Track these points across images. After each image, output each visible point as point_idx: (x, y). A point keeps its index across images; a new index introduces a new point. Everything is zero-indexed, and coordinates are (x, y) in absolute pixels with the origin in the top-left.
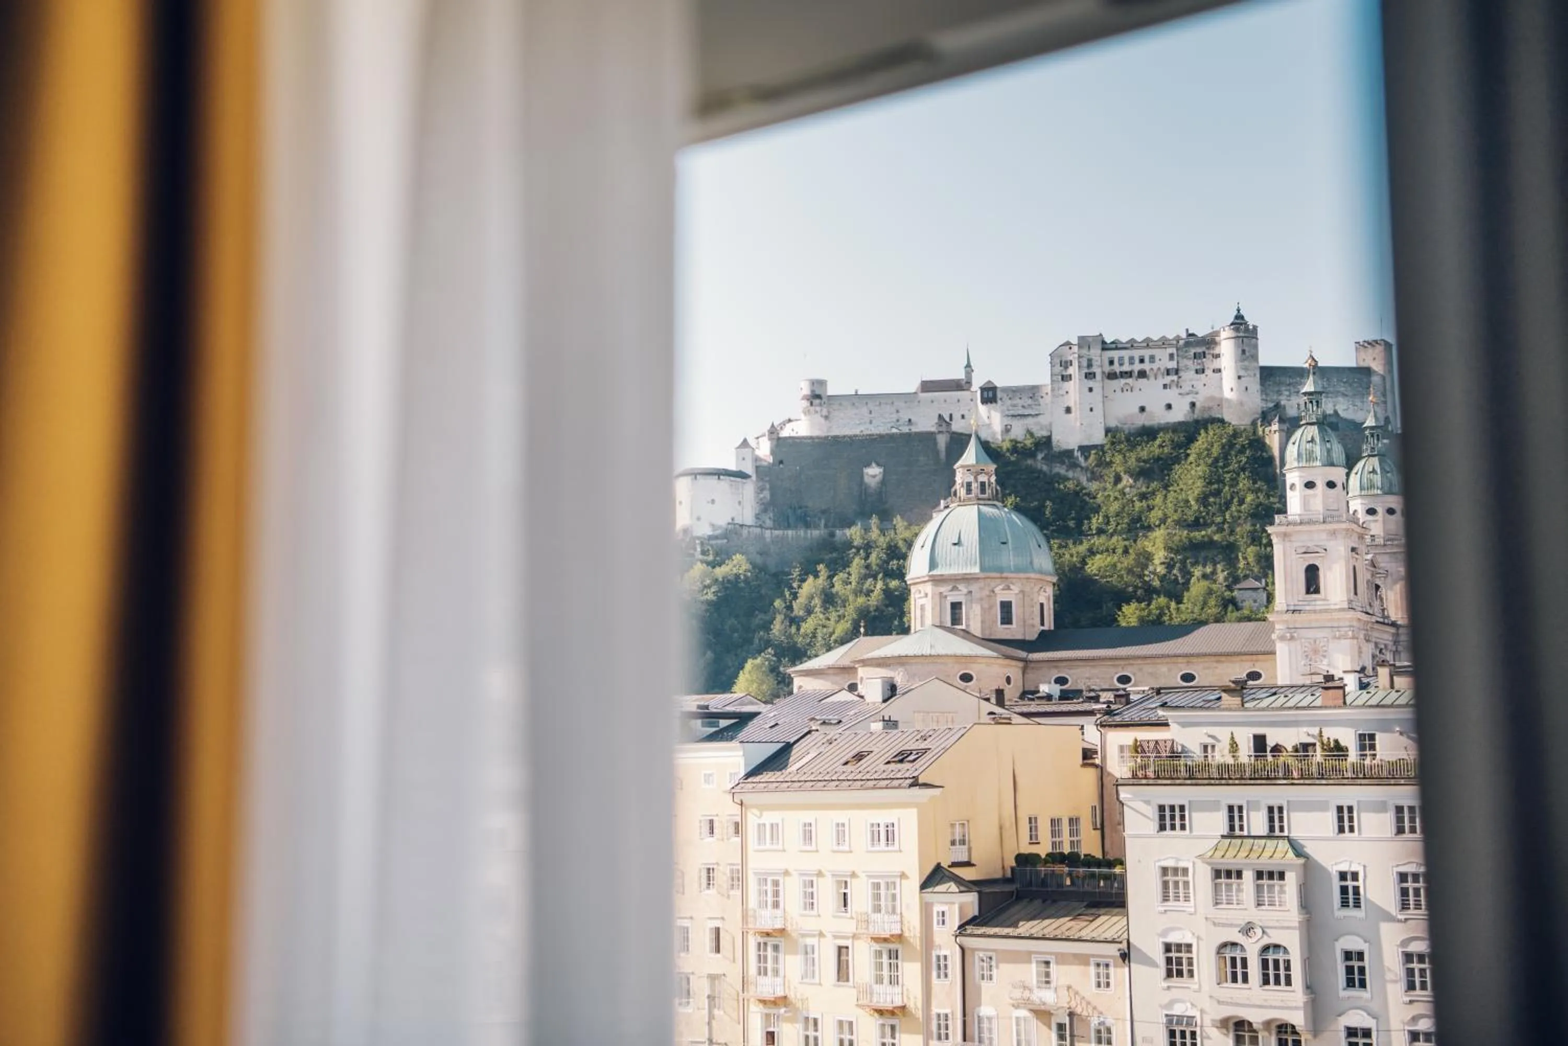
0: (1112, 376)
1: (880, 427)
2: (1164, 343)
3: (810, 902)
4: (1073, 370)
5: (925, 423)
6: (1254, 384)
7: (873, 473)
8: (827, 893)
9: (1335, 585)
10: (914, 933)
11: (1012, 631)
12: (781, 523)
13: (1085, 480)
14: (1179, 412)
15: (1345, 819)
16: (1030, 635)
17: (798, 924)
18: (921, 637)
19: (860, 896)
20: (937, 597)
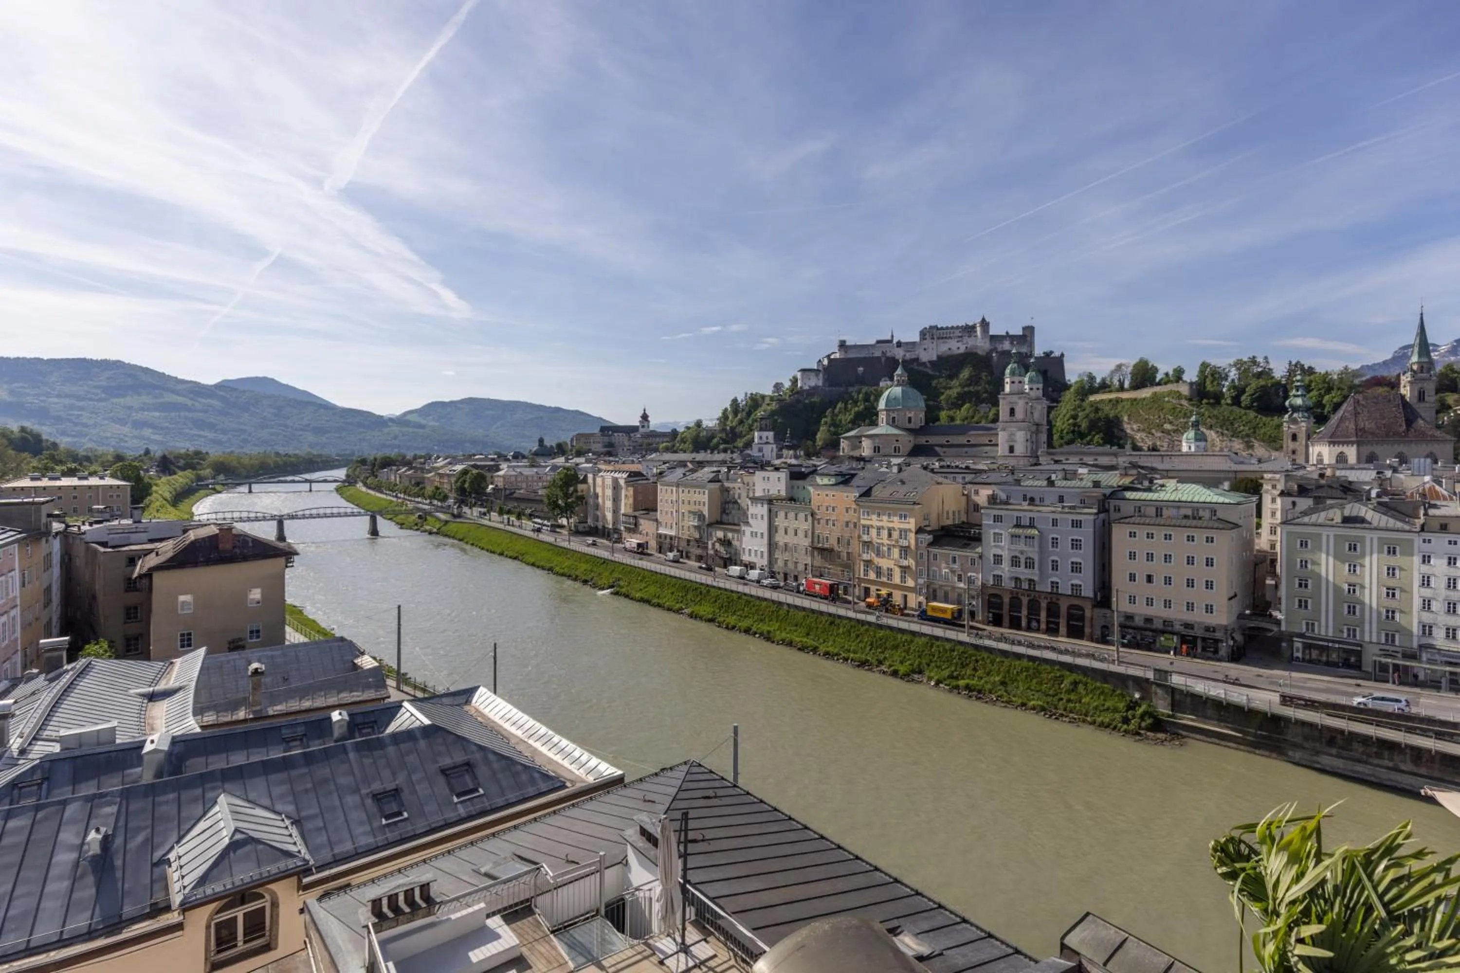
0: (938, 338)
1: (863, 354)
2: (958, 327)
3: (878, 534)
4: (927, 336)
5: (878, 354)
6: (987, 340)
7: (861, 369)
8: (885, 533)
9: (1019, 414)
10: (913, 546)
11: (912, 426)
12: (831, 385)
13: (930, 372)
14: (962, 350)
15: (1055, 523)
16: (918, 427)
17: (876, 540)
18: (883, 428)
19: (895, 535)
20: (888, 416)
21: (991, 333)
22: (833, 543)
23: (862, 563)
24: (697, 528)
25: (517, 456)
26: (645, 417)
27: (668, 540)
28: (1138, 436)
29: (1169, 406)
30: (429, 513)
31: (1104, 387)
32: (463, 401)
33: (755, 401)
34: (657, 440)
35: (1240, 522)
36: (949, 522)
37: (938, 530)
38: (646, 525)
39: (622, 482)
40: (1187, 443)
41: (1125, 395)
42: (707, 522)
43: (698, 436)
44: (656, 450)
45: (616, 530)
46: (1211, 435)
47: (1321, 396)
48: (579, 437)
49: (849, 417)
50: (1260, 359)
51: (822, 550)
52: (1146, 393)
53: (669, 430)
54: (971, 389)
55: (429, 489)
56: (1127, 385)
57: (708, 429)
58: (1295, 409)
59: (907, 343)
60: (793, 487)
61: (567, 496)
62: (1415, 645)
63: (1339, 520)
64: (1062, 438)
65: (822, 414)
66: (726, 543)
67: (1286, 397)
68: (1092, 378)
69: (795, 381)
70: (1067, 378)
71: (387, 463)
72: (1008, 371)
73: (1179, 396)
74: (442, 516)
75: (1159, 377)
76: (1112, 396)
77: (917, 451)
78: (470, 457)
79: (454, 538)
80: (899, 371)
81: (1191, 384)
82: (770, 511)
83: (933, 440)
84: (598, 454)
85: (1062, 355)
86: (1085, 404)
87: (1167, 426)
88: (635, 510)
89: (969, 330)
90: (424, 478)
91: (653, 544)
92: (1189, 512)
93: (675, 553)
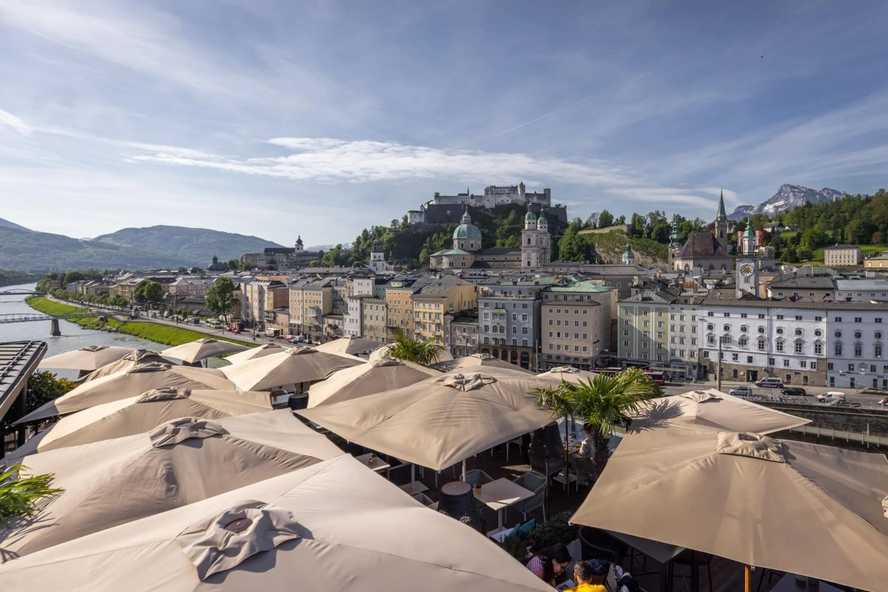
0: (496, 194)
1: (450, 203)
2: (507, 188)
3: (424, 317)
4: (489, 193)
5: (459, 202)
6: (524, 196)
8: (427, 316)
9: (533, 243)
10: (442, 323)
11: (473, 249)
12: (429, 222)
13: (490, 215)
14: (510, 202)
15: (514, 306)
16: (477, 250)
17: (422, 321)
18: (455, 251)
19: (433, 316)
20: (459, 243)
21: (526, 192)
22: (399, 323)
23: (415, 335)
24: (316, 318)
25: (194, 271)
26: (299, 242)
27: (296, 328)
28: (603, 255)
29: (617, 238)
30: (110, 316)
31: (587, 226)
32: (154, 228)
33: (379, 232)
34: (309, 258)
35: (601, 302)
36: (466, 308)
37: (459, 313)
38: (282, 318)
39: (265, 288)
40: (625, 259)
41: (596, 231)
42: (322, 314)
43: (338, 255)
44: (307, 266)
45: (261, 322)
46: (637, 254)
47: (687, 234)
48: (248, 256)
49: (441, 243)
50: (661, 213)
51: (393, 329)
52: (606, 230)
53: (318, 251)
54: (515, 226)
55: (112, 296)
56: (597, 226)
57: (346, 251)
58: (674, 240)
59: (477, 196)
60: (377, 289)
61: (223, 300)
62: (669, 360)
63: (640, 299)
64: (563, 256)
65: (424, 240)
66: (335, 328)
67: (669, 234)
68: (580, 221)
69: (406, 219)
70: (568, 220)
71: (75, 277)
72: (527, 216)
73: (622, 232)
74: (122, 318)
75: (614, 221)
76: (590, 232)
77: (476, 265)
78: (155, 272)
79: (130, 334)
80: (467, 214)
81: (628, 225)
82: (361, 305)
83: (486, 258)
84: (262, 269)
85: (566, 207)
86: (576, 236)
87: (617, 250)
88: (275, 307)
89: (514, 189)
90: (108, 289)
91: (286, 330)
92: (578, 297)
93: (301, 336)
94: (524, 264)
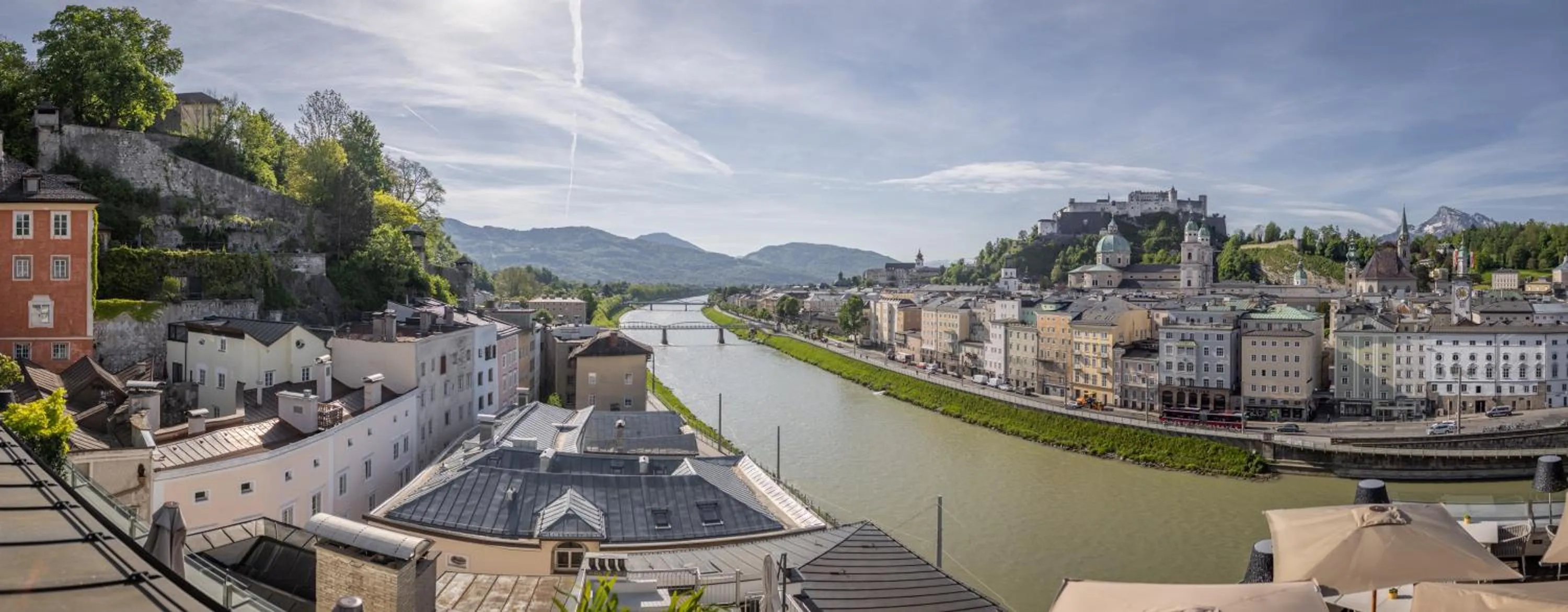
0: (1141, 200)
1: (1087, 210)
2: (1155, 193)
3: (1086, 349)
4: (1133, 199)
5: (1098, 210)
6: (1176, 204)
7: (1086, 221)
8: (1091, 348)
9: (1195, 258)
10: (1111, 358)
11: (1121, 265)
12: (1063, 233)
13: (1136, 225)
14: (1158, 210)
15: (1207, 337)
16: (1125, 265)
17: (1084, 354)
18: (1099, 267)
19: (1099, 349)
20: (1103, 257)
21: (1179, 198)
22: (1052, 357)
23: (1074, 372)
24: (952, 344)
25: (823, 286)
26: (920, 257)
27: (929, 354)
28: (1270, 274)
29: (1287, 255)
30: (759, 329)
31: (1250, 240)
32: (787, 245)
33: (1005, 245)
34: (929, 274)
35: (1313, 332)
36: (1138, 339)
37: (1130, 345)
38: (912, 341)
39: (895, 307)
40: (1296, 280)
41: (1262, 246)
42: (959, 340)
43: (960, 270)
44: (928, 283)
45: (891, 345)
46: (1309, 274)
47: (1363, 251)
48: (870, 272)
49: (1077, 257)
50: (1334, 227)
51: (1045, 362)
52: (1273, 245)
53: (938, 266)
54: (1165, 238)
55: (760, 310)
56: (1263, 240)
57: (968, 266)
58: (1351, 259)
59: (1119, 203)
60: (1024, 313)
61: (854, 318)
63: (1360, 327)
64: (1223, 275)
65: (1056, 255)
66: (974, 357)
67: (1347, 251)
68: (1242, 233)
69: (1036, 229)
70: (1228, 232)
71: (734, 291)
72: (1186, 227)
73: (1292, 247)
74: (767, 331)
75: (1282, 235)
76: (1255, 246)
77: (1124, 284)
78: (790, 287)
79: (773, 347)
80: (1112, 223)
81: (1299, 240)
82: (1006, 331)
83: (1136, 276)
84: (883, 285)
85: (1224, 217)
86: (1239, 251)
87: (1286, 268)
88: (905, 330)
89: (1164, 195)
90: (756, 303)
91: (918, 357)
93: (934, 363)
94: (1183, 284)
